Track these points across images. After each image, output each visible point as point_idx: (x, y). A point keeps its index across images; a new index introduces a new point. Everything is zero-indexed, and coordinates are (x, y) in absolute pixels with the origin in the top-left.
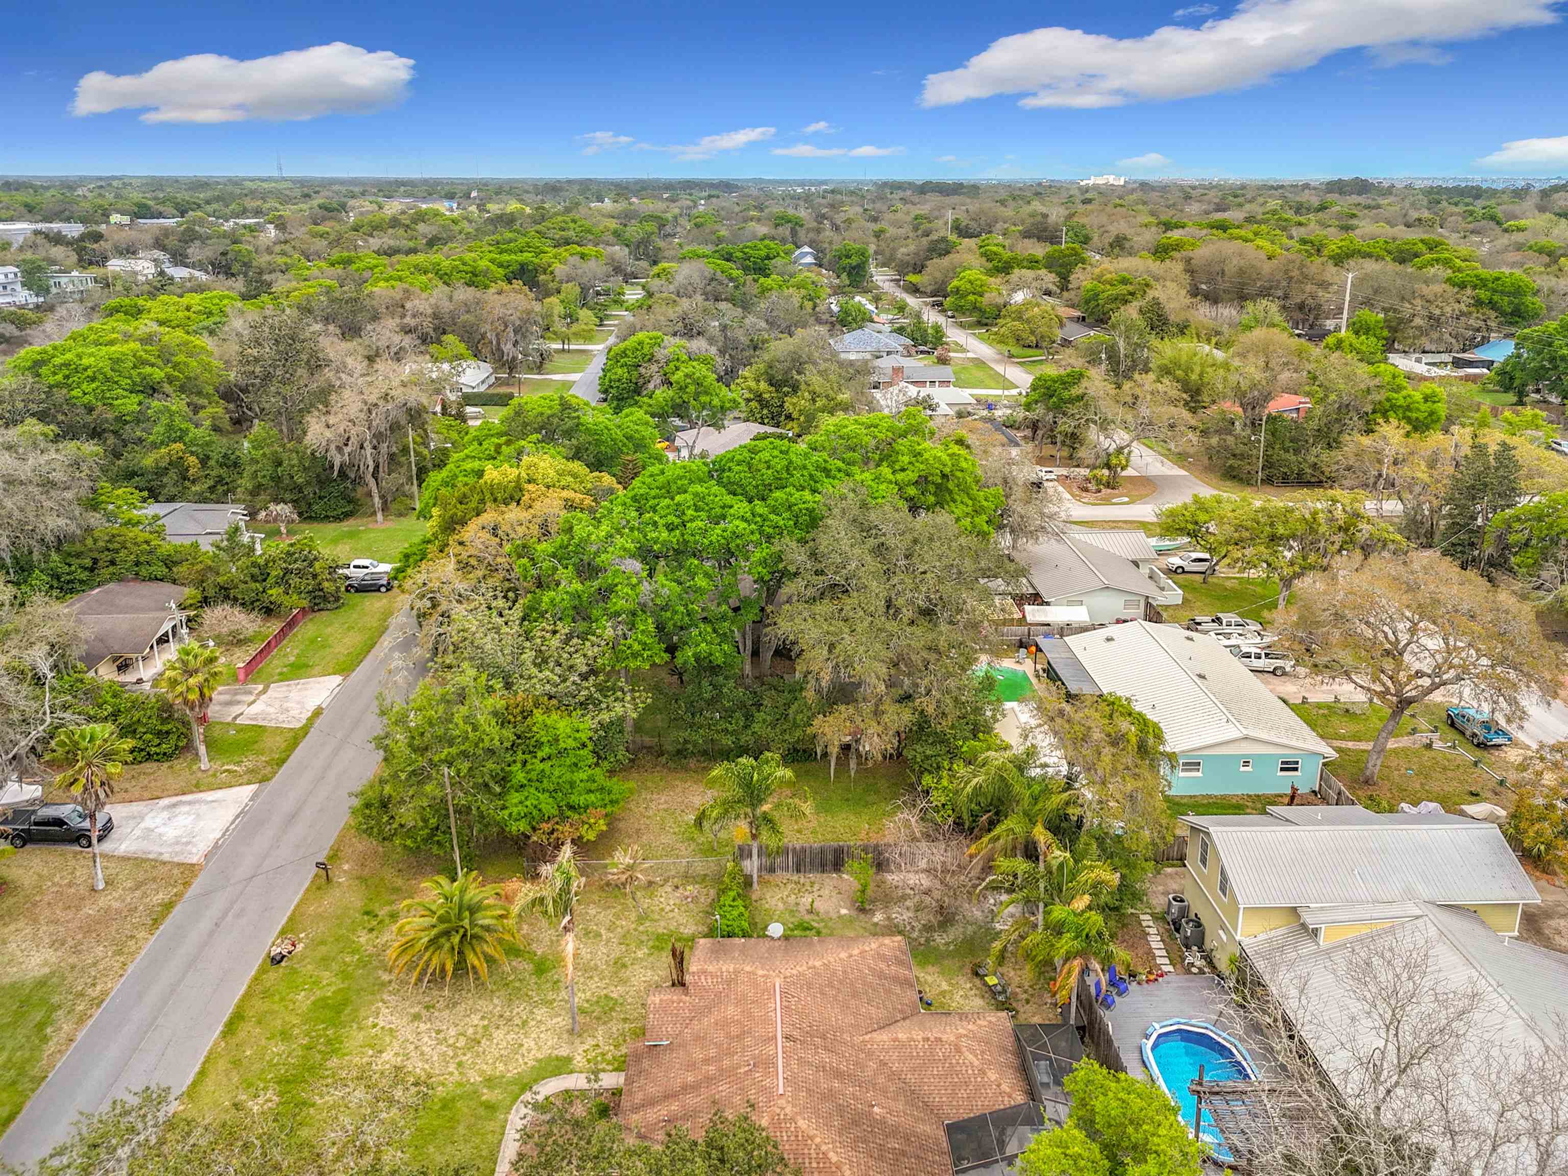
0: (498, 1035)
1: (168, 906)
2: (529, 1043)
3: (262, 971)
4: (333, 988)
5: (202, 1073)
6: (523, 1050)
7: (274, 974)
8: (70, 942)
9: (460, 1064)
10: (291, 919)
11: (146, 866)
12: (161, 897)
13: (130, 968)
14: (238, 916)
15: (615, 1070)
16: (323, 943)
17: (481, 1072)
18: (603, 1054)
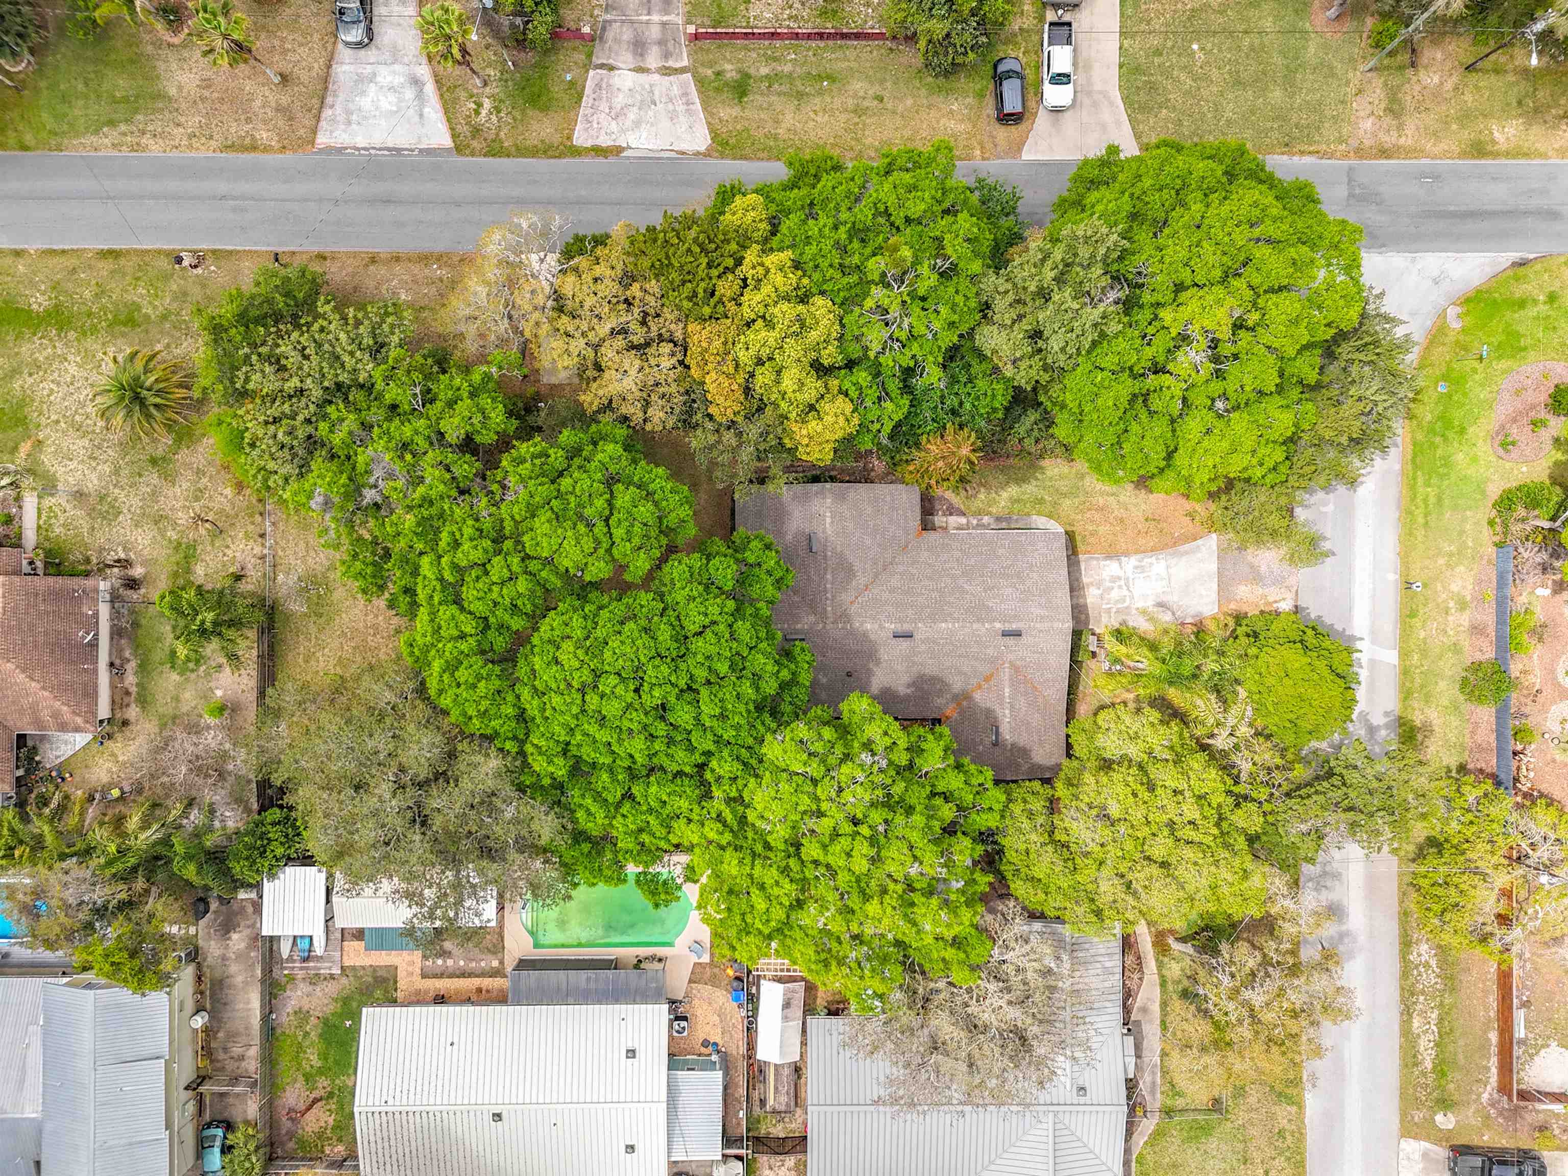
0: (86, 442)
1: (254, 148)
2: (72, 465)
3: (168, 254)
4: (150, 311)
5: (63, 251)
6: (66, 462)
7: (164, 264)
8: (206, 93)
9: (58, 422)
10: (231, 252)
11: (315, 102)
12: (263, 135)
13: (175, 153)
14: (234, 210)
15: (39, 527)
16: (204, 286)
17: (48, 437)
18: (56, 517)
